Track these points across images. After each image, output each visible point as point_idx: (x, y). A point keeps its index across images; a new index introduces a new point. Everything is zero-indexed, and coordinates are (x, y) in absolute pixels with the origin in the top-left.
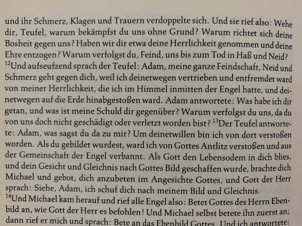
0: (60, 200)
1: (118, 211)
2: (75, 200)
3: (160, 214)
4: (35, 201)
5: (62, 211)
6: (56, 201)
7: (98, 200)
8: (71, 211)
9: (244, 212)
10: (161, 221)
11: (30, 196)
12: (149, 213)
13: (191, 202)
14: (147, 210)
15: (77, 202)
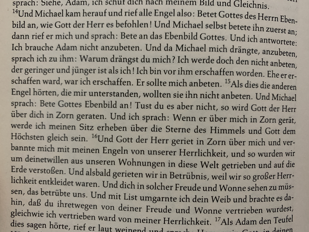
0: (67, 14)
1: (126, 24)
2: (82, 14)
3: (168, 25)
4: (41, 16)
5: (68, 26)
6: (63, 16)
7: (105, 12)
8: (77, 25)
9: (254, 27)
10: (170, 33)
11: (36, 11)
12: (157, 25)
13: (200, 13)
14: (155, 22)
15: (84, 16)
